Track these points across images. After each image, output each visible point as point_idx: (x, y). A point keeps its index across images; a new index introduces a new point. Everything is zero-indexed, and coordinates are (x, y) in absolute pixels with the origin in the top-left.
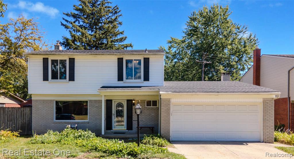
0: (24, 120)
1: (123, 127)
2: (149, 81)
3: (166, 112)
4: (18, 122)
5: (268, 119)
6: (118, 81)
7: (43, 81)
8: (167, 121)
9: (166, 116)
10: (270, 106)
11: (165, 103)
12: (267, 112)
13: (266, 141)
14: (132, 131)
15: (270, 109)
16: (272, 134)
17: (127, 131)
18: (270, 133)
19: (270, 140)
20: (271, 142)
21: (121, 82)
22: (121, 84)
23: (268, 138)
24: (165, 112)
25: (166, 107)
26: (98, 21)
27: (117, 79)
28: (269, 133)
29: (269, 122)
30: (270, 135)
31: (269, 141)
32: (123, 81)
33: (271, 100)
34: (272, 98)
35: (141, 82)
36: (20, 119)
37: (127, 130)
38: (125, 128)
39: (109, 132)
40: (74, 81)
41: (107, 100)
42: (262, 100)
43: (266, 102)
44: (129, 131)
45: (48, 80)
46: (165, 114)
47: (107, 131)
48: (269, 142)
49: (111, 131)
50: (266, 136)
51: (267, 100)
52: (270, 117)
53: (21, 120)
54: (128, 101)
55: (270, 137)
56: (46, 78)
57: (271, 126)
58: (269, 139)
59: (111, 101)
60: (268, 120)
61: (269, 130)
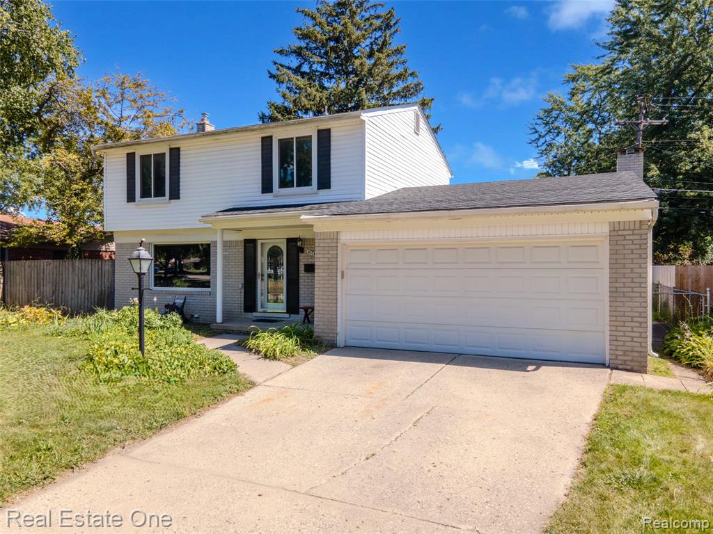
0: (103, 286)
1: (279, 308)
2: (329, 188)
3: (327, 267)
4: (93, 289)
5: (625, 290)
6: (263, 193)
7: (128, 202)
8: (327, 293)
9: (325, 278)
10: (632, 247)
11: (325, 245)
12: (621, 266)
13: (620, 362)
14: (299, 316)
15: (632, 256)
16: (641, 343)
17: (287, 315)
18: (632, 337)
19: (632, 361)
20: (635, 368)
21: (268, 196)
22: (268, 199)
23: (624, 355)
24: (324, 267)
25: (326, 256)
26: (349, 57)
27: (260, 190)
28: (629, 339)
29: (628, 299)
30: (632, 344)
31: (628, 363)
32: (272, 192)
33: (637, 226)
34: (641, 221)
35: (312, 192)
36: (96, 285)
37: (287, 313)
38: (282, 309)
39: (250, 317)
40: (179, 198)
41: (245, 240)
42: (606, 229)
43: (620, 233)
44: (292, 315)
45: (135, 201)
46: (323, 275)
47: (247, 314)
48: (629, 367)
49: (255, 314)
50: (619, 348)
51: (622, 228)
52: (633, 285)
53: (98, 285)
54: (291, 241)
55: (632, 351)
56: (131, 198)
57: (638, 314)
58: (630, 358)
59: (254, 242)
60: (626, 295)
61: (629, 329)
